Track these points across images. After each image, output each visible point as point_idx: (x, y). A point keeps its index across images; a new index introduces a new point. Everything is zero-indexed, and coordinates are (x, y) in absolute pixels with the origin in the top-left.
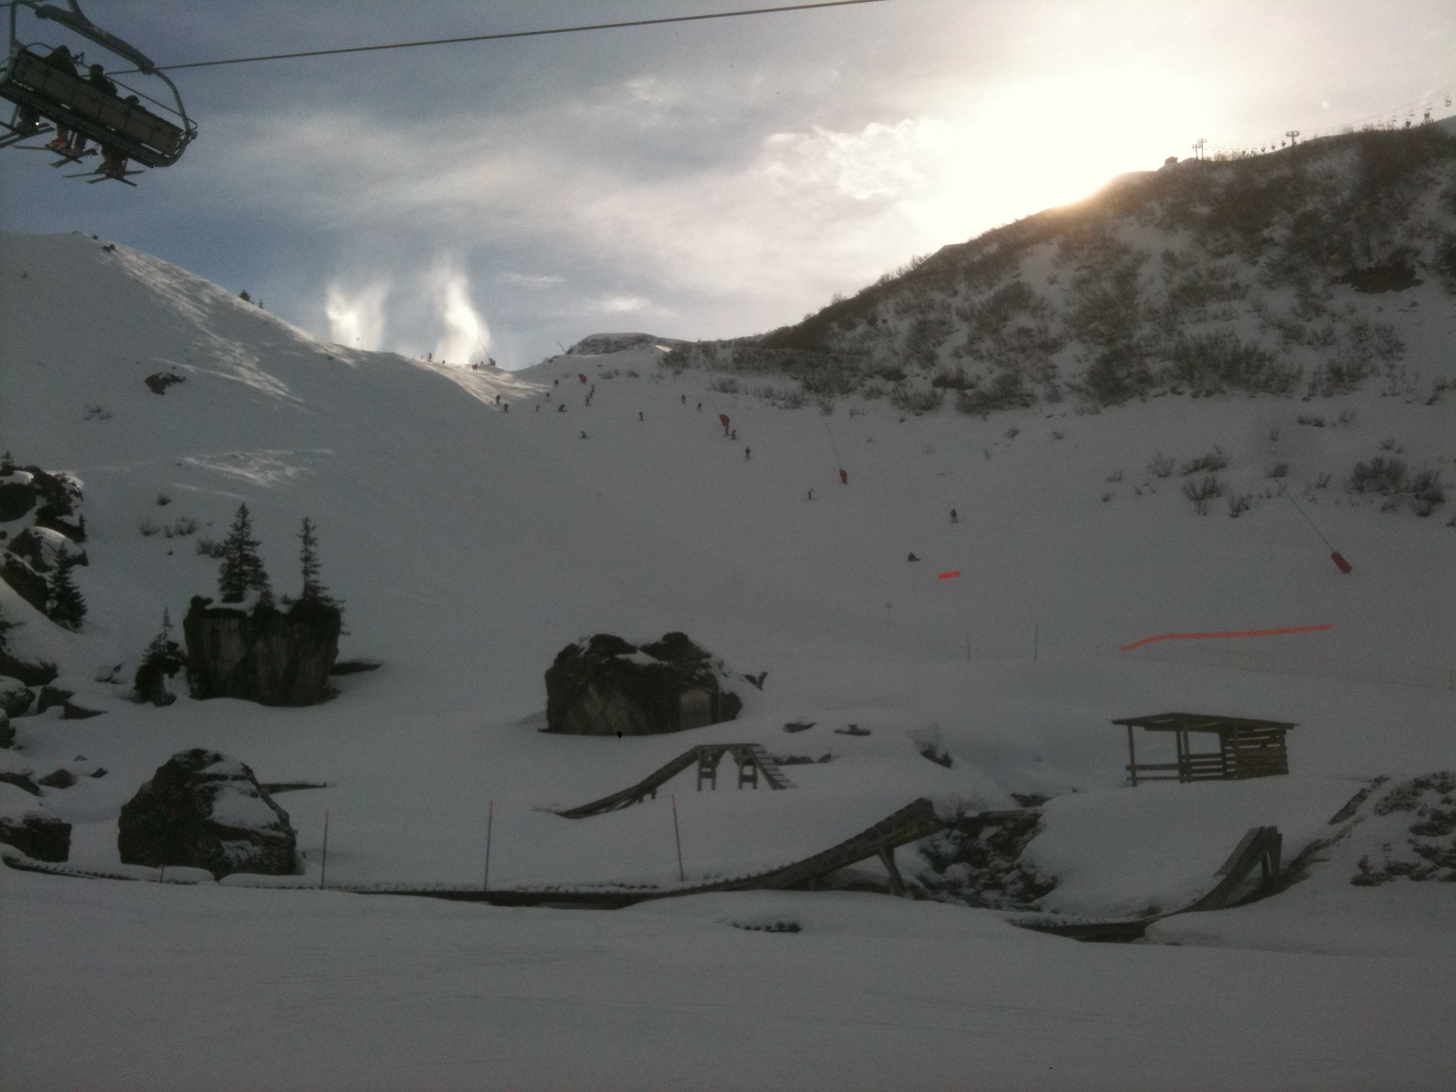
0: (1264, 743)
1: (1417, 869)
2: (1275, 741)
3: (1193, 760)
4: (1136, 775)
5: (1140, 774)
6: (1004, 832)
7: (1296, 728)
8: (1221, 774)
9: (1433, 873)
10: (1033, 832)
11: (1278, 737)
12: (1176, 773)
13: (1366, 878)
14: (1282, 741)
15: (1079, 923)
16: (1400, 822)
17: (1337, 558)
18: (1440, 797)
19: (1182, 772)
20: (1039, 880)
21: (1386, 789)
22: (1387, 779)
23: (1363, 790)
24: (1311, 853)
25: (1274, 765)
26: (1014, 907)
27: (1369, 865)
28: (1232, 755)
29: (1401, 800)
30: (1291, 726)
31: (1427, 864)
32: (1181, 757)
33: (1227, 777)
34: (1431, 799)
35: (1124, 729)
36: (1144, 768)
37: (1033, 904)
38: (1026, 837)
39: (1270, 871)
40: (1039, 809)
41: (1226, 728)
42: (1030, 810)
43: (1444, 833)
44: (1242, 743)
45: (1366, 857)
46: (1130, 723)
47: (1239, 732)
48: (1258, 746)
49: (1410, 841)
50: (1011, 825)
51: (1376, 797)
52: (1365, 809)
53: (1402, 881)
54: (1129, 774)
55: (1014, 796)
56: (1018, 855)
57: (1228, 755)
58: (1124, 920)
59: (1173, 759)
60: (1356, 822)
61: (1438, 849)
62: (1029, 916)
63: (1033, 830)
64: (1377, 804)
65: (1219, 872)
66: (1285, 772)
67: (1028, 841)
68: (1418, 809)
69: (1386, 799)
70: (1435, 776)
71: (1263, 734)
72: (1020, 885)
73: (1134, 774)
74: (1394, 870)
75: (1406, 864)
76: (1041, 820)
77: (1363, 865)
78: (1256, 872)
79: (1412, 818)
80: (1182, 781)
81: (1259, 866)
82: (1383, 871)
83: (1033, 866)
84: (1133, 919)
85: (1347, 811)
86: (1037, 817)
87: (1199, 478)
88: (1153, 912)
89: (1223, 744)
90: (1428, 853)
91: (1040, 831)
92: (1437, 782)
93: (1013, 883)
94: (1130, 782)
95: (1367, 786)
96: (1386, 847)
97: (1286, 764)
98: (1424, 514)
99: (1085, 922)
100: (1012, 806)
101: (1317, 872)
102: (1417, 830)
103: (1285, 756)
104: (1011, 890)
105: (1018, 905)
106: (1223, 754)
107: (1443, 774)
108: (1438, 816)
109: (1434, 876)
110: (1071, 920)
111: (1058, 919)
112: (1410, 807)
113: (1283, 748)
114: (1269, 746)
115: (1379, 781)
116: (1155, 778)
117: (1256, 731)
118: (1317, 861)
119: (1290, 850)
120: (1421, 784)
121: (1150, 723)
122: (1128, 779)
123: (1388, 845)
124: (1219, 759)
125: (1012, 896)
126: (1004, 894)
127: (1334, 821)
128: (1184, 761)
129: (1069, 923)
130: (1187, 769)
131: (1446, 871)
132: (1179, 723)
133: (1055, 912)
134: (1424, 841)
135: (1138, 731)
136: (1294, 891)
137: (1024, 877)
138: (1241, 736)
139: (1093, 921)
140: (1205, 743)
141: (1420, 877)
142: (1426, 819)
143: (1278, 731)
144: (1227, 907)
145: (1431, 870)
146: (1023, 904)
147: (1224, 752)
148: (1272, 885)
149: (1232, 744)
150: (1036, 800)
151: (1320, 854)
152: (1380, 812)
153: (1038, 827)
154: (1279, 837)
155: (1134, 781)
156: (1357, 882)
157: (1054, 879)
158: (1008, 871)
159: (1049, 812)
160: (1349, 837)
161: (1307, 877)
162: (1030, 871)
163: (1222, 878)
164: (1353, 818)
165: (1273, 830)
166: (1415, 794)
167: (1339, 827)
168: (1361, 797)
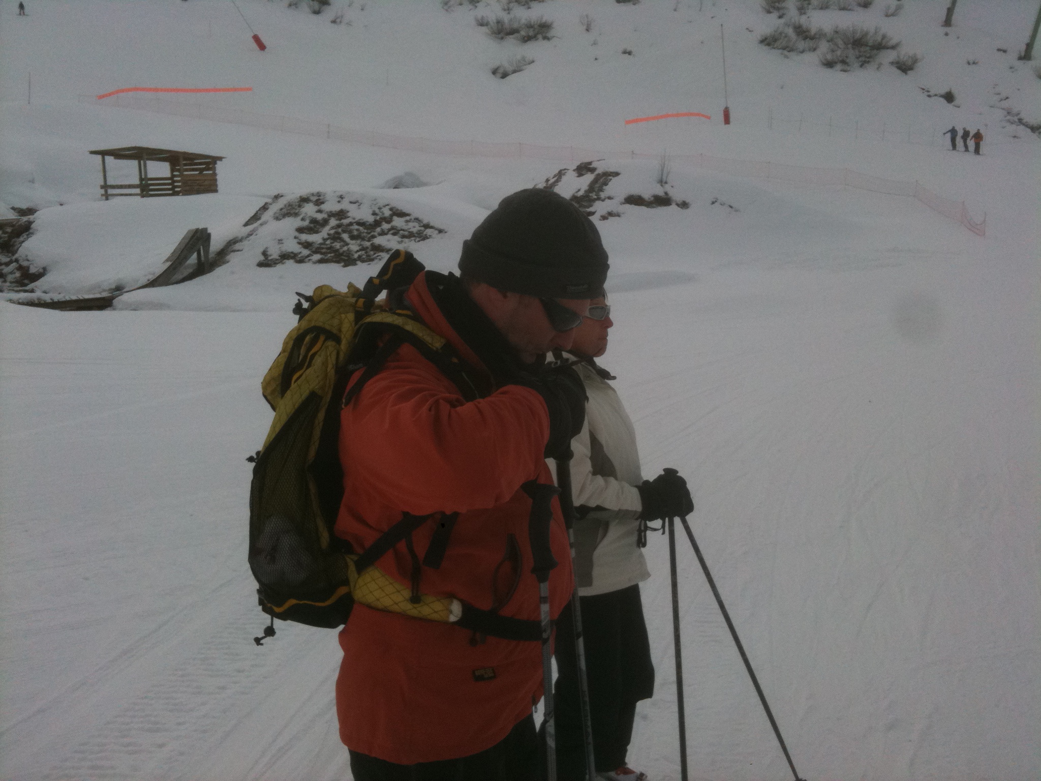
0: (201, 170)
1: (299, 256)
2: (208, 169)
3: (149, 182)
4: (107, 190)
5: (110, 191)
6: (3, 235)
7: (223, 159)
8: (171, 192)
9: (309, 258)
10: (27, 235)
11: (211, 166)
12: (138, 191)
14: (214, 169)
15: (64, 300)
17: (257, 39)
19: (142, 191)
20: (33, 270)
25: (210, 186)
26: (13, 290)
28: (179, 179)
30: (220, 159)
31: (306, 252)
32: (141, 179)
33: (175, 194)
35: (99, 157)
36: (113, 187)
37: (27, 288)
38: (21, 239)
39: (203, 259)
40: (31, 217)
41: (174, 158)
42: (25, 219)
43: (317, 232)
44: (187, 170)
46: (104, 153)
47: (185, 162)
48: (197, 173)
50: (9, 230)
54: (103, 191)
56: (16, 252)
57: (175, 179)
58: (98, 296)
59: (136, 181)
61: (313, 243)
63: (27, 233)
65: (167, 260)
66: (216, 191)
67: (23, 242)
71: (201, 164)
72: (18, 274)
74: (285, 257)
75: (292, 253)
76: (33, 226)
78: (193, 260)
80: (143, 196)
81: (195, 255)
84: (105, 295)
86: (30, 223)
89: (172, 170)
90: (307, 245)
91: (32, 234)
93: (12, 273)
94: (104, 198)
97: (216, 186)
98: (317, 12)
99: (68, 298)
100: (12, 216)
102: (300, 230)
103: (216, 180)
104: (10, 278)
105: (16, 289)
106: (171, 178)
108: (314, 221)
109: (310, 260)
110: (57, 297)
111: (47, 298)
113: (215, 174)
114: (205, 172)
116: (122, 195)
117: (195, 161)
121: (118, 154)
122: (102, 195)
124: (170, 181)
125: (11, 282)
126: (5, 281)
128: (144, 182)
129: (56, 300)
130: (146, 188)
131: (317, 257)
132: (140, 154)
134: (304, 237)
135: (109, 159)
137: (20, 268)
138: (185, 165)
139: (74, 298)
140: (159, 170)
141: (301, 261)
142: (306, 223)
143: (211, 162)
144: (173, 284)
145: (308, 256)
146: (21, 288)
147: (173, 176)
148: (203, 269)
149: (178, 170)
150: (31, 211)
152: (277, 219)
153: (31, 231)
154: (209, 235)
155: (107, 197)
158: (7, 264)
162: (25, 264)
163: (169, 264)
165: (204, 230)
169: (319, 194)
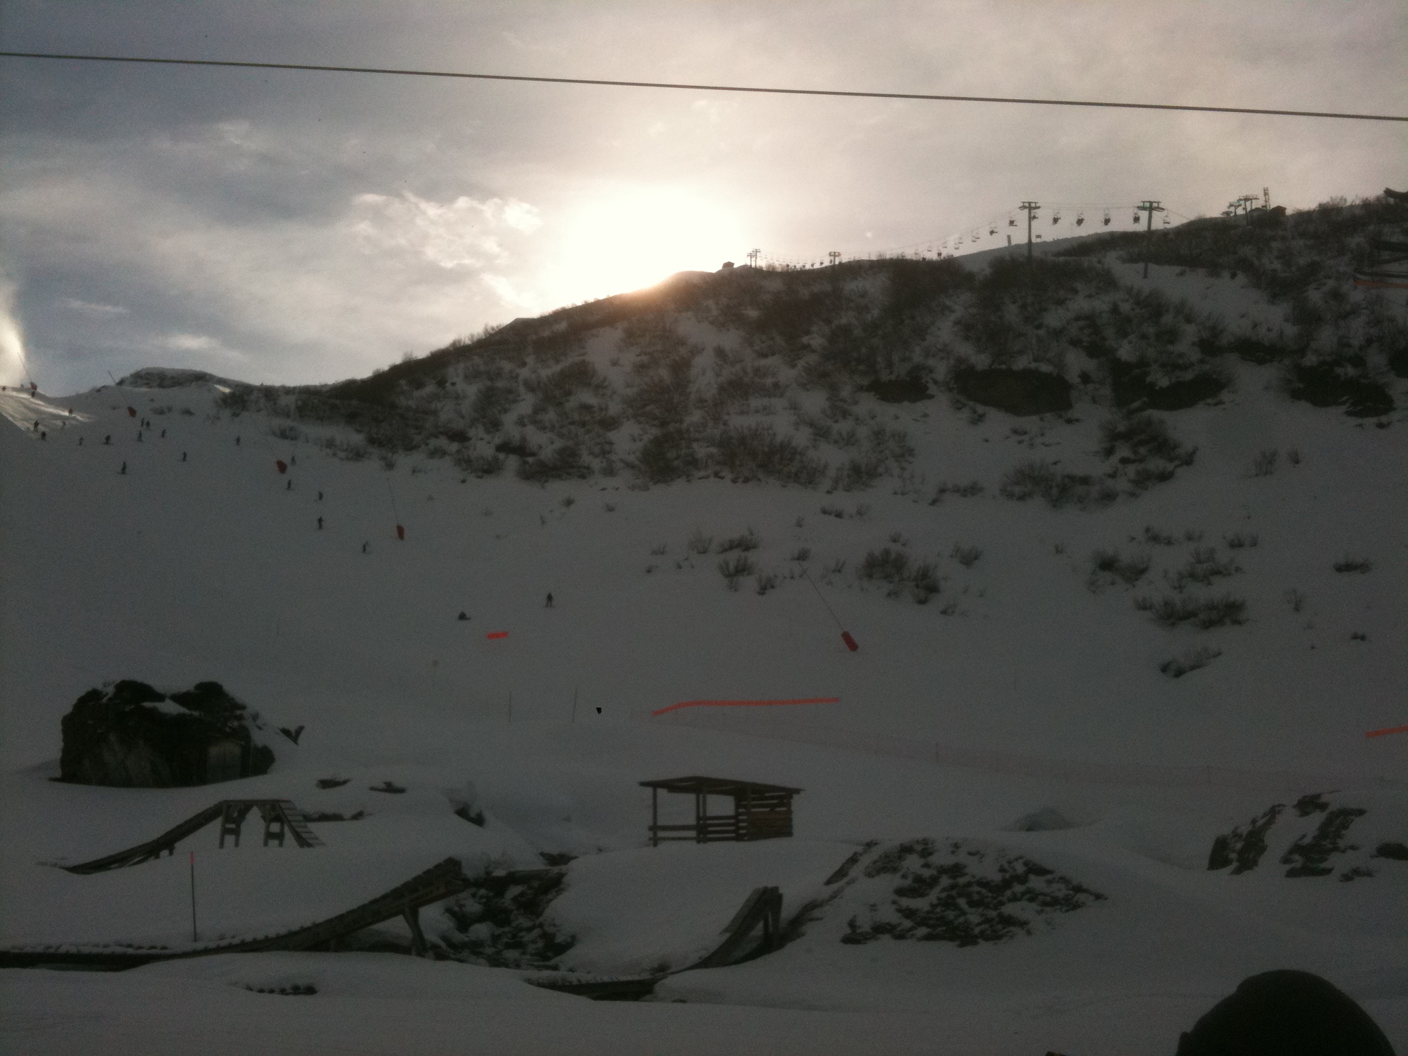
0: (773, 806)
1: (899, 929)
2: (782, 805)
3: (709, 822)
4: (657, 833)
5: (661, 834)
6: (529, 891)
7: (802, 792)
8: (734, 835)
9: (911, 933)
10: (557, 892)
11: (785, 801)
12: (693, 834)
13: (854, 937)
14: (789, 805)
15: (593, 981)
16: (886, 884)
17: (847, 638)
18: (922, 861)
19: (699, 833)
20: (559, 939)
21: (875, 853)
22: (876, 844)
23: (855, 854)
24: (808, 912)
25: (780, 827)
26: (533, 965)
27: (858, 924)
28: (744, 817)
29: (888, 864)
30: (797, 791)
31: (907, 924)
32: (698, 818)
33: (739, 838)
34: (913, 863)
35: (649, 790)
36: (665, 828)
37: (552, 962)
38: (550, 897)
39: (771, 929)
40: (563, 868)
41: (740, 791)
42: (556, 869)
43: (922, 895)
44: (754, 806)
45: (855, 916)
46: (655, 785)
47: (752, 796)
48: (768, 809)
49: (894, 902)
50: (536, 884)
51: (866, 861)
52: (856, 871)
53: (886, 939)
54: (651, 834)
55: (542, 854)
56: (541, 914)
57: (740, 817)
58: (636, 978)
59: (692, 821)
60: (848, 883)
61: (917, 910)
62: (546, 974)
63: (557, 889)
64: (867, 867)
65: (726, 930)
66: (789, 834)
67: (551, 900)
68: (902, 873)
69: (875, 862)
70: (918, 842)
71: (772, 798)
72: (540, 944)
73: (655, 834)
74: (880, 929)
75: (888, 924)
76: (565, 880)
77: (852, 924)
78: (758, 930)
79: (896, 881)
80: (699, 841)
81: (761, 925)
82: (869, 930)
83: (554, 925)
84: (645, 976)
85: (841, 873)
86: (561, 876)
87: (733, 557)
88: (662, 969)
89: (738, 806)
90: (909, 913)
91: (563, 890)
92: (919, 848)
93: (533, 942)
94: (652, 842)
95: (860, 849)
96: (873, 907)
97: (791, 827)
98: (922, 602)
99: (599, 980)
100: (539, 865)
101: (812, 931)
102: (900, 892)
103: (790, 820)
104: (531, 948)
105: (537, 963)
106: (736, 817)
107: (924, 840)
108: (919, 879)
109: (913, 935)
110: (586, 978)
111: (573, 978)
112: (895, 870)
113: (789, 812)
114: (778, 809)
115: (870, 845)
116: (674, 839)
117: (767, 795)
118: (812, 920)
119: (788, 910)
120: (906, 850)
121: (674, 786)
122: (650, 839)
123: (873, 906)
124: (732, 821)
125: (532, 955)
126: (524, 953)
127: (829, 882)
128: (701, 822)
129: (583, 982)
130: (704, 830)
131: (923, 931)
132: (699, 786)
133: (571, 970)
134: (906, 902)
135: (662, 793)
136: (791, 948)
137: (545, 935)
138: (754, 799)
139: (606, 979)
140: (721, 806)
141: (901, 936)
142: (908, 882)
143: (785, 796)
144: (730, 964)
145: (910, 930)
146: (542, 963)
147: (738, 814)
148: (772, 942)
149: (745, 806)
150: (561, 859)
151: (816, 913)
152: (870, 875)
153: (562, 886)
154: (780, 897)
155: (655, 841)
156: (847, 940)
157: (573, 937)
158: (529, 930)
159: (575, 870)
160: (842, 897)
161: (803, 935)
162: (551, 930)
163: (728, 935)
164: (845, 880)
165: (775, 890)
166: (900, 858)
167: (834, 887)
168: (853, 860)
169: (925, 842)
